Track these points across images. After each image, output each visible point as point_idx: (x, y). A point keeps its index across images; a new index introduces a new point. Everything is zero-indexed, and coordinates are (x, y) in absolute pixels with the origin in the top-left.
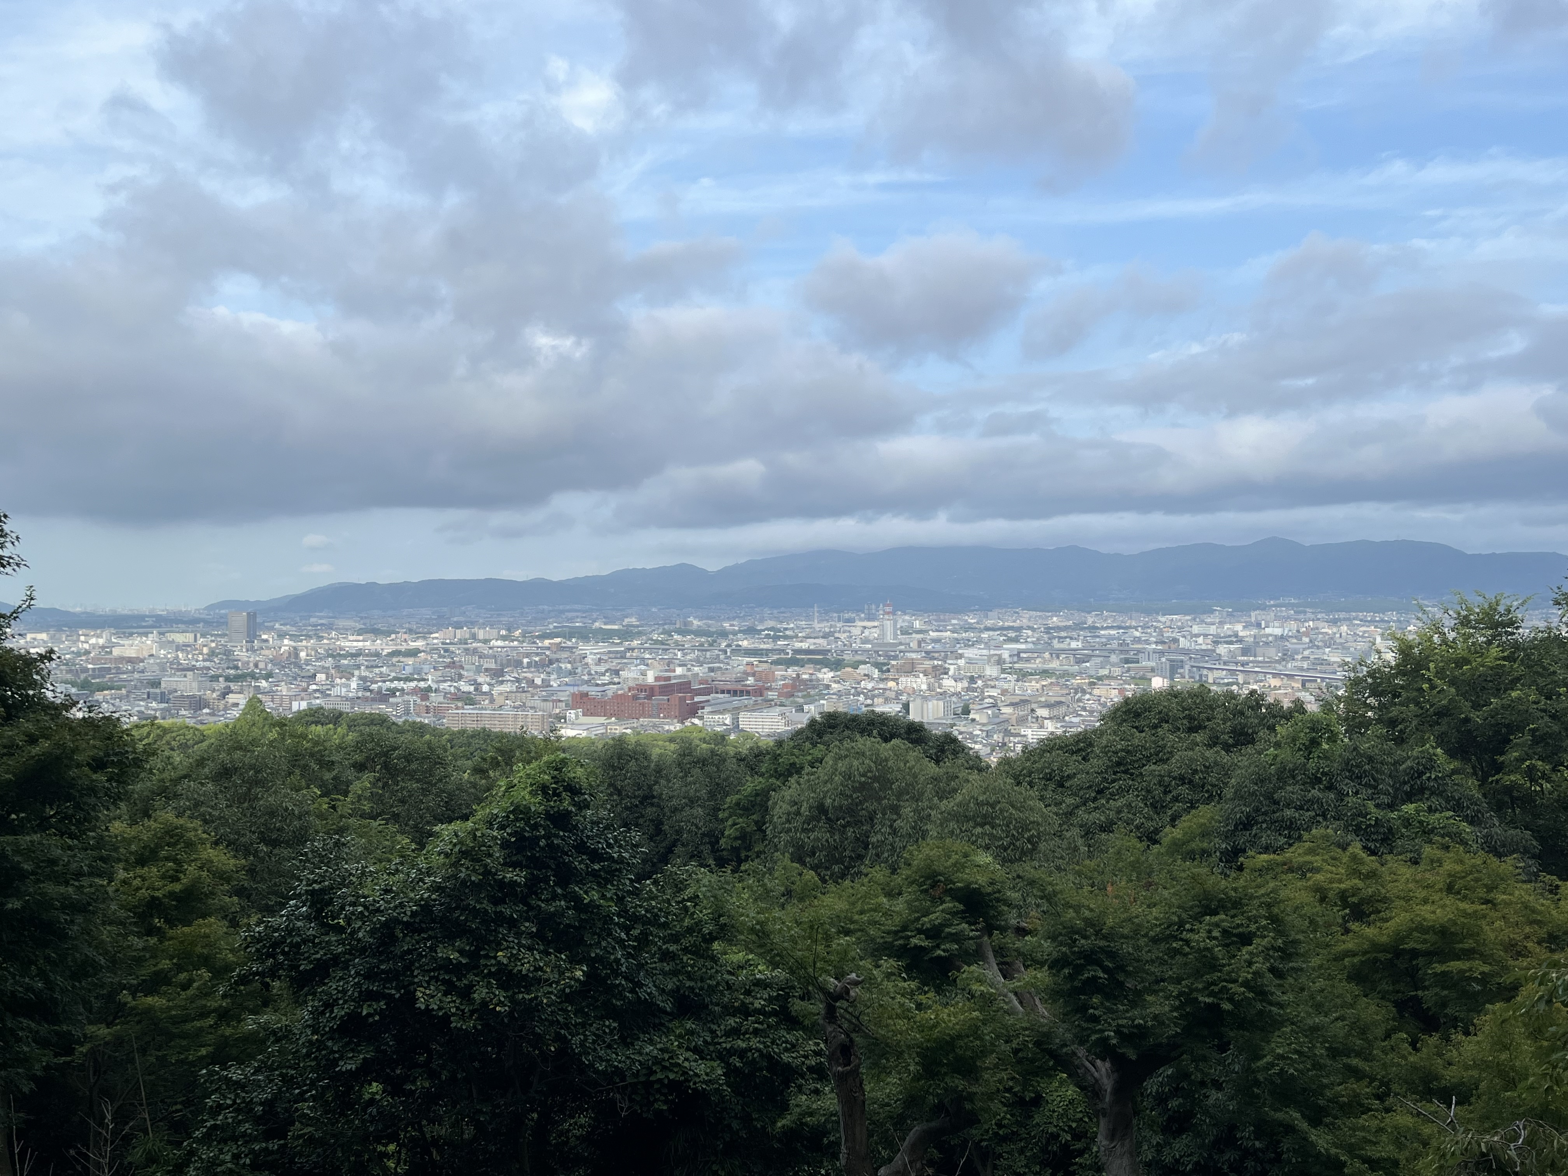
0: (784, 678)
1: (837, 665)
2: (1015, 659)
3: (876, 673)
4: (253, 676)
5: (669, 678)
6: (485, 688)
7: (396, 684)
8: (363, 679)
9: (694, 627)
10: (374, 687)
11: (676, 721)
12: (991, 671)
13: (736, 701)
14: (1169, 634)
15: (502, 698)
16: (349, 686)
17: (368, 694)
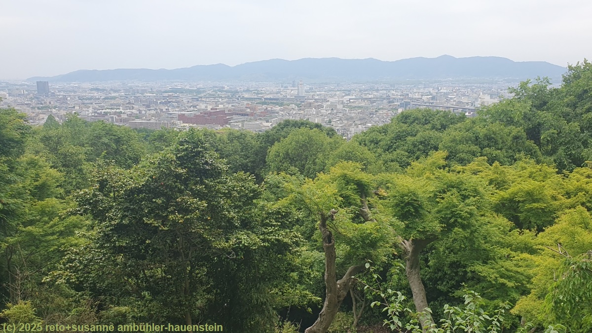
0: (261, 109)
2: (348, 102)
3: (297, 108)
4: (49, 107)
5: (216, 109)
6: (143, 112)
7: (108, 110)
8: (95, 109)
9: (226, 89)
11: (220, 126)
12: (340, 107)
13: (243, 118)
14: (405, 92)
16: (88, 111)
17: (96, 114)
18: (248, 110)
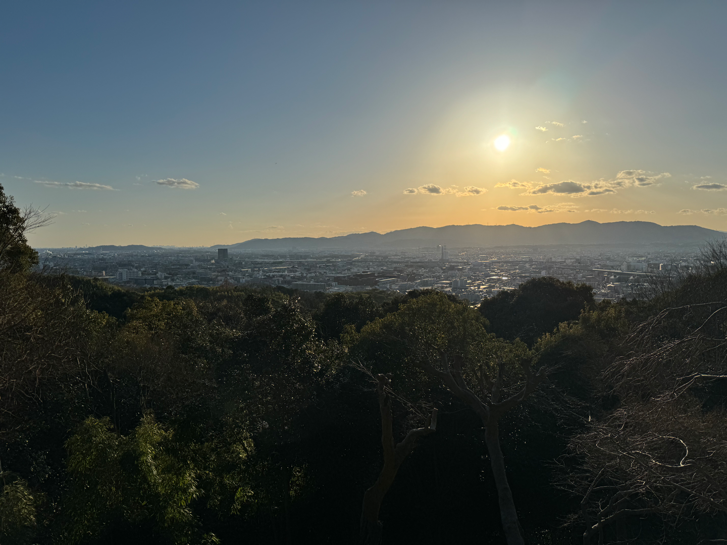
1: (426, 267)
4: (226, 270)
5: (367, 272)
6: (305, 275)
7: (275, 273)
8: (264, 271)
9: (376, 254)
10: (268, 274)
11: (369, 286)
15: (310, 278)
16: (259, 274)
17: (265, 277)
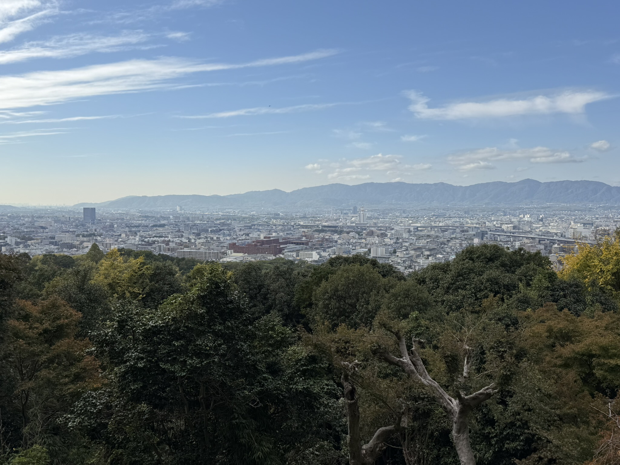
0: (318, 238)
1: (340, 232)
2: (416, 230)
3: (357, 236)
4: (94, 235)
5: (270, 237)
7: (155, 239)
9: (281, 216)
10: (146, 240)
11: (272, 255)
12: (406, 235)
13: (298, 247)
14: (482, 220)
15: (200, 245)
16: (135, 239)
17: (143, 243)
18: (304, 239)
